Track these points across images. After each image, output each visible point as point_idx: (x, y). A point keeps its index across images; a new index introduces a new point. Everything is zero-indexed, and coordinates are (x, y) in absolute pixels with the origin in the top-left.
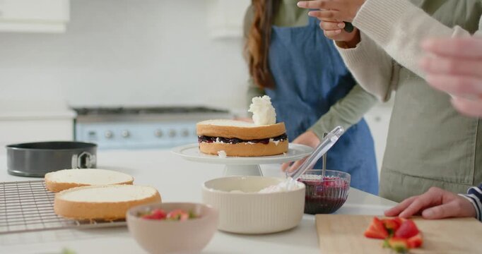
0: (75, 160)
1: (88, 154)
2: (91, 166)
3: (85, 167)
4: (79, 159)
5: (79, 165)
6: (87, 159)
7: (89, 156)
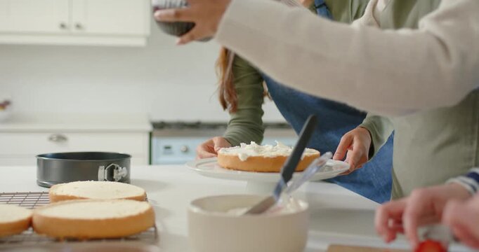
0: (102, 172)
1: (116, 165)
2: (120, 178)
3: (113, 180)
4: (106, 171)
5: (106, 178)
6: (115, 171)
7: (117, 169)
